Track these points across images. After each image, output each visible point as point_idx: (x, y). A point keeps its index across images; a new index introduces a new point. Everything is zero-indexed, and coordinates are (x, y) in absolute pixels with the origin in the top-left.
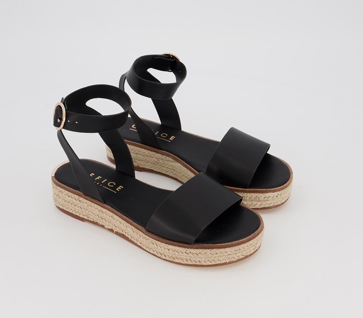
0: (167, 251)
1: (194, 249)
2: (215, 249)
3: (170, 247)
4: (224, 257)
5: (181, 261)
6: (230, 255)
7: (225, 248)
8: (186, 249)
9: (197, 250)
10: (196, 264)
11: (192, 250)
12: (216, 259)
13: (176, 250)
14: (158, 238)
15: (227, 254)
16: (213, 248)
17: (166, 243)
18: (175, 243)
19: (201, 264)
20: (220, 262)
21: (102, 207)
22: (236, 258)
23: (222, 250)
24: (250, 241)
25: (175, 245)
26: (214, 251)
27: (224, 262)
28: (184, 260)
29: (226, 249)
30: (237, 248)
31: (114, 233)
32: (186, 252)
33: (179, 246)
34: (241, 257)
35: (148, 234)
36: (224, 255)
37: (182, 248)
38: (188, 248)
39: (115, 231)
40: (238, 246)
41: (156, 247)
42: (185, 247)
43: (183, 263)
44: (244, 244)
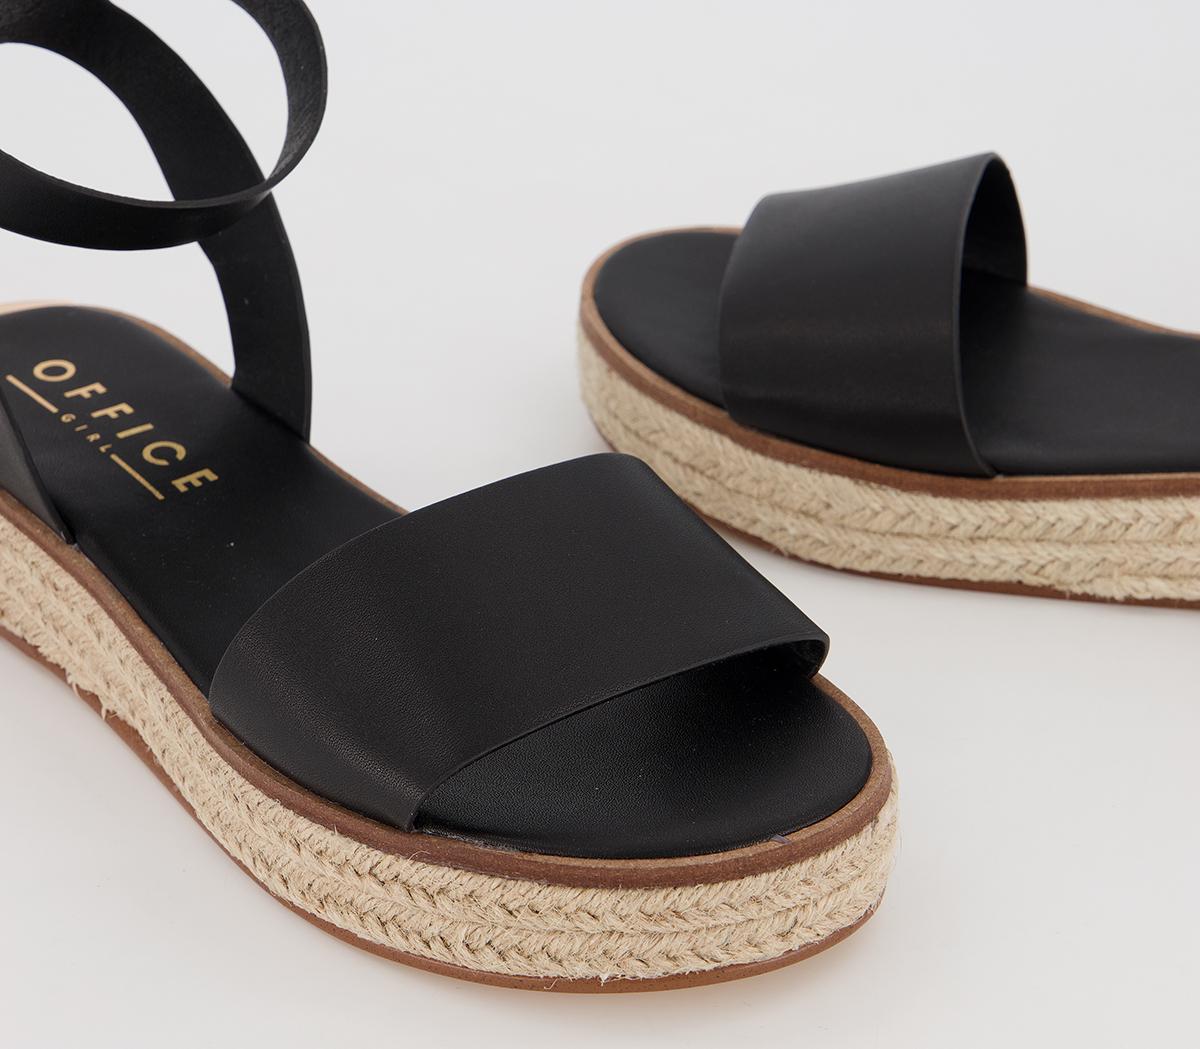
0: (290, 849)
1: (415, 860)
2: (527, 885)
3: (304, 827)
4: (578, 942)
5: (350, 923)
6: (615, 936)
7: (586, 887)
8: (376, 855)
9: (430, 868)
10: (427, 953)
11: (404, 867)
12: (533, 944)
13: (329, 852)
14: (252, 770)
15: (601, 929)
16: (513, 873)
17: (288, 805)
18: (329, 811)
19: (450, 959)
20: (555, 971)
21: (58, 559)
22: (660, 968)
23: (568, 896)
24: (748, 880)
25: (326, 823)
26: (520, 892)
27: (580, 970)
28: (370, 920)
29: (592, 891)
30: (657, 900)
31: (100, 715)
32: (376, 871)
33: (344, 832)
34: (693, 965)
35: (215, 738)
36: (579, 930)
37: (357, 844)
38: (388, 850)
39: (106, 705)
40: (664, 892)
41: (247, 820)
42: (373, 844)
43: (362, 934)
44: (703, 889)
